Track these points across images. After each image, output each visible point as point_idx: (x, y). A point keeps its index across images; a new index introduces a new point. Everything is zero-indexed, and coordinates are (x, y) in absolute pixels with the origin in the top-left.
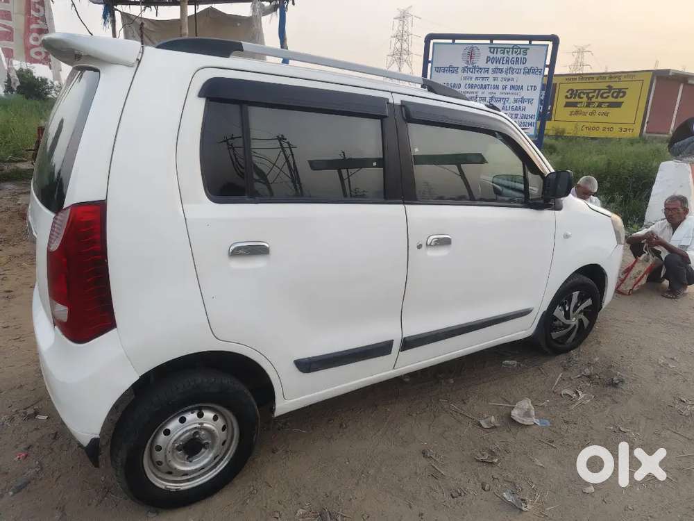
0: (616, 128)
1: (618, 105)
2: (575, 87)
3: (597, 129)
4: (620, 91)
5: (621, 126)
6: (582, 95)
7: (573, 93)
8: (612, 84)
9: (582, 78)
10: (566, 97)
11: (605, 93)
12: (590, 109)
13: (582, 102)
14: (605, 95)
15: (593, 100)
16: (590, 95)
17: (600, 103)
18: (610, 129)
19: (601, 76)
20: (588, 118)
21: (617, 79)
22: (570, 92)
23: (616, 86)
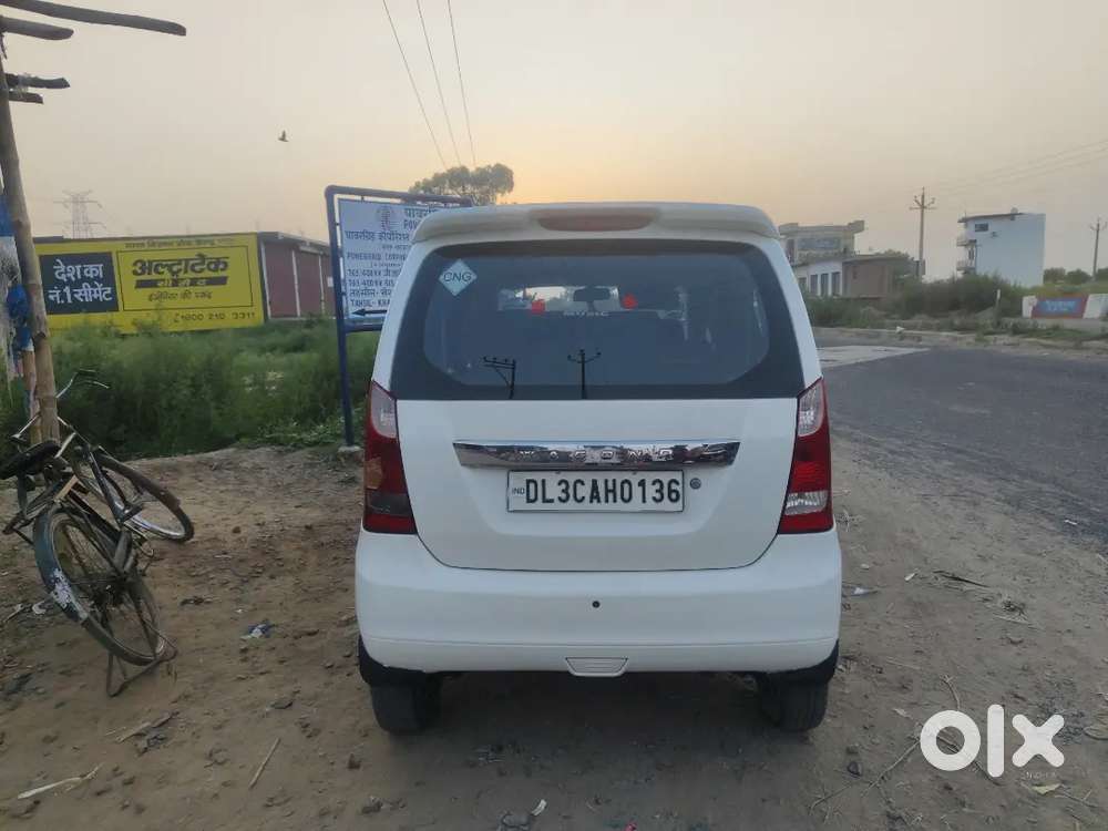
0: (229, 314)
1: (222, 281)
2: (146, 257)
3: (200, 317)
4: (218, 261)
5: (233, 310)
6: (161, 270)
7: (145, 267)
8: (204, 252)
9: (154, 244)
10: (135, 273)
11: (197, 264)
12: (179, 290)
13: (163, 280)
14: (197, 268)
15: (181, 275)
16: (175, 269)
17: (191, 279)
18: (221, 317)
19: (184, 241)
20: (179, 303)
21: (208, 245)
22: (139, 265)
23: (211, 253)
